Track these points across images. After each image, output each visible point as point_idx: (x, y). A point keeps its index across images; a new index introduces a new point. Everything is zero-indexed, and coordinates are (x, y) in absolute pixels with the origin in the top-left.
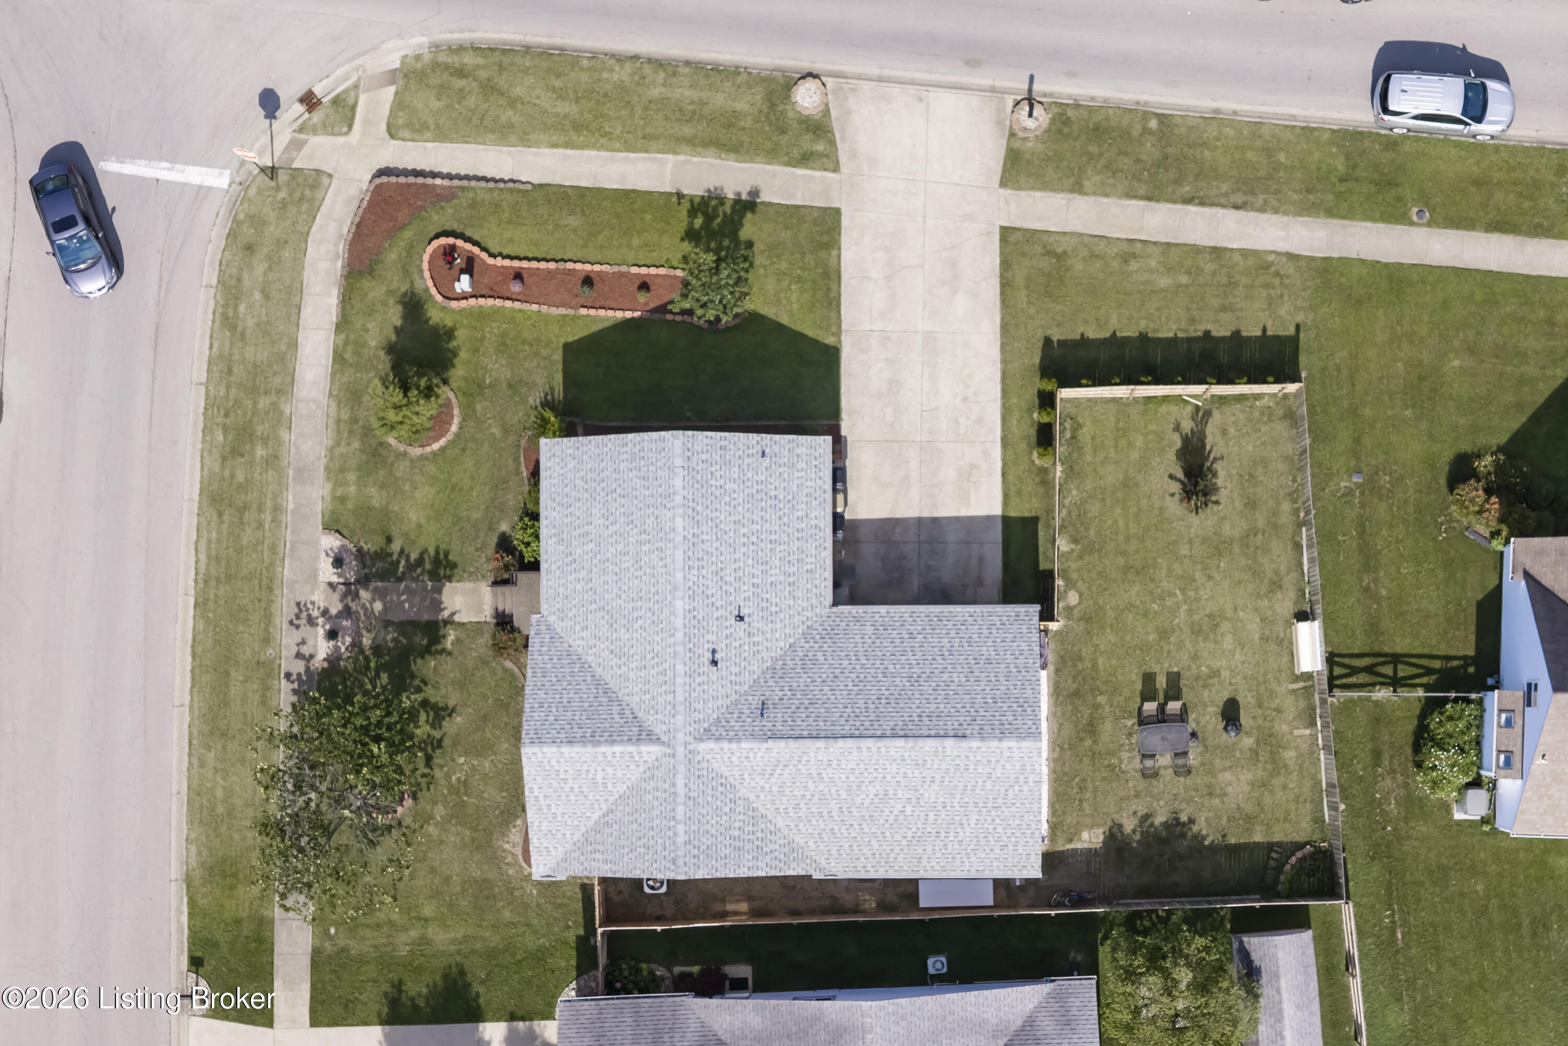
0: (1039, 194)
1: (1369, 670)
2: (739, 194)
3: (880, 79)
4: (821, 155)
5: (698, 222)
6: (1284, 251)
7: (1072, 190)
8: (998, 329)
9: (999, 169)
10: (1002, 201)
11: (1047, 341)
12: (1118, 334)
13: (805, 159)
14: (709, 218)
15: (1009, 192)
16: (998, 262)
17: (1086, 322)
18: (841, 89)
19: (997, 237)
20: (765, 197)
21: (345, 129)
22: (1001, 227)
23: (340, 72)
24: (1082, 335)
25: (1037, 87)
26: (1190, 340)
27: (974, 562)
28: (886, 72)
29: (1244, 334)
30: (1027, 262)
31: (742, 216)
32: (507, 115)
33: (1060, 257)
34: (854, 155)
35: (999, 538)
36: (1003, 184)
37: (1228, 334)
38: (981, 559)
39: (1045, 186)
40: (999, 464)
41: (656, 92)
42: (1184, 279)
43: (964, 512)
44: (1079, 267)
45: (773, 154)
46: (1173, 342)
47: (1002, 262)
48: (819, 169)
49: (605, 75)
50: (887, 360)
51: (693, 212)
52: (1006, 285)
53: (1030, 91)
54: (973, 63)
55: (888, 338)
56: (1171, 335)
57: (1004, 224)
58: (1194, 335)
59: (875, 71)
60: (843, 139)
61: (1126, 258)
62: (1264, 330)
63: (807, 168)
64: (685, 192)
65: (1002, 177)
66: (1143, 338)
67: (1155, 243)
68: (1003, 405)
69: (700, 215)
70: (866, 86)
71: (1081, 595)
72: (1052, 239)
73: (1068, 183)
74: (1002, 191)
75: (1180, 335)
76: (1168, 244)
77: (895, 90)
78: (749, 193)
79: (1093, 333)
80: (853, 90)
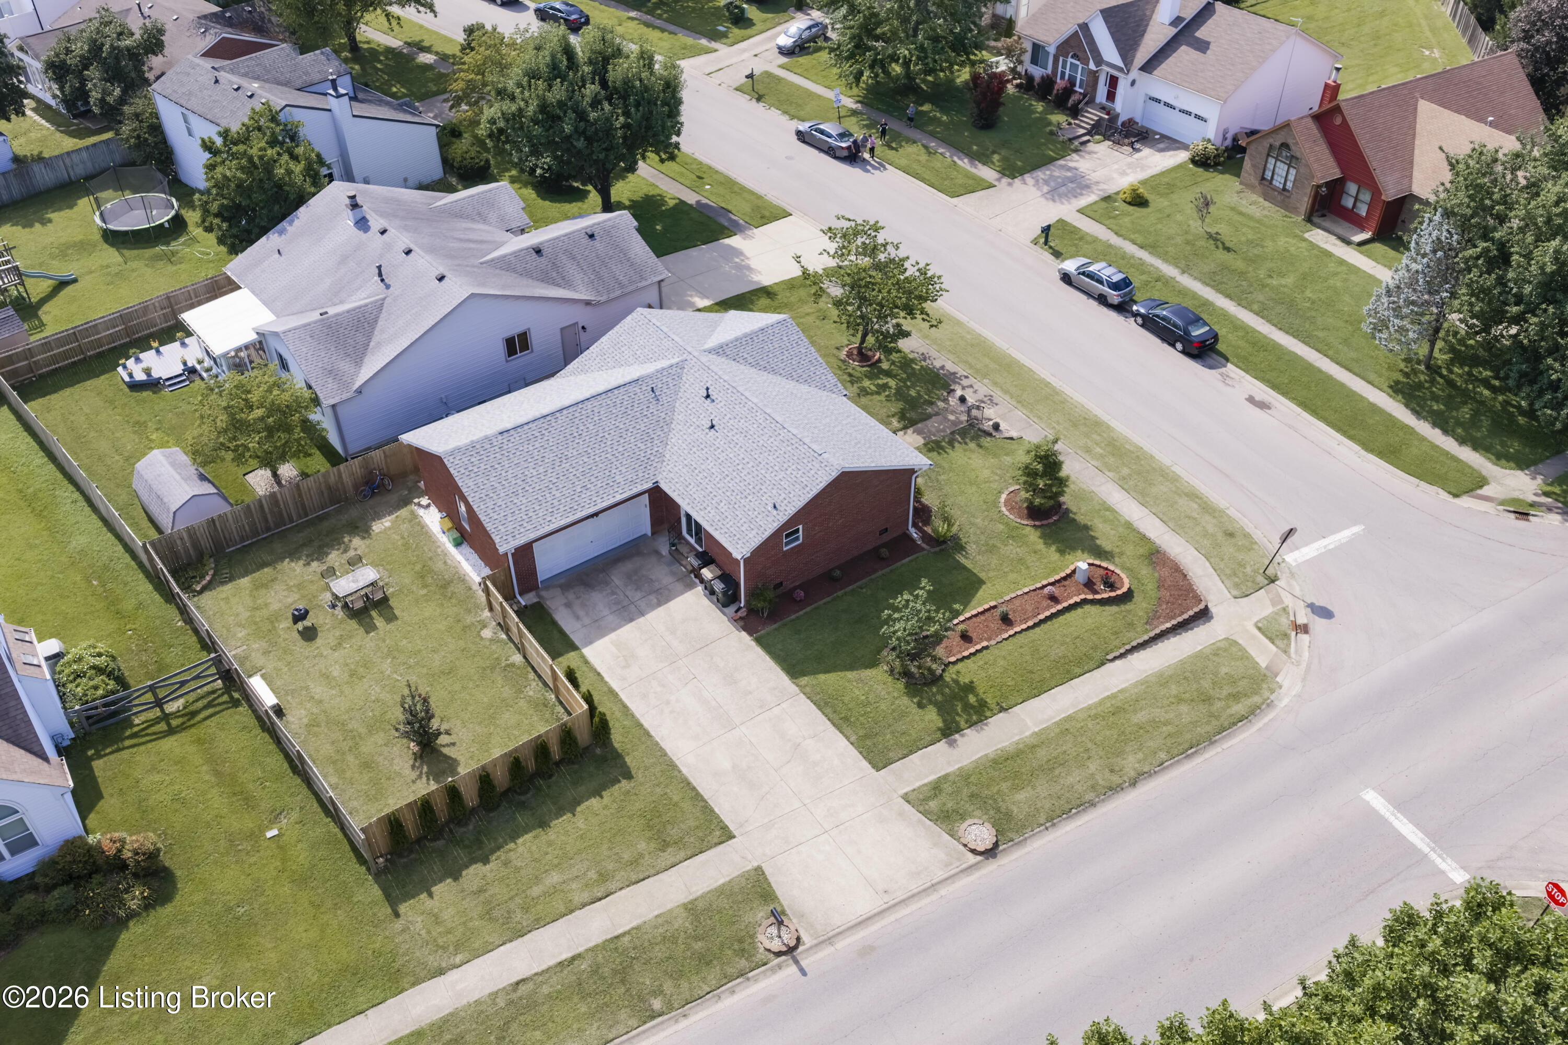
0: (721, 881)
1: (193, 714)
2: (963, 736)
3: (934, 887)
4: (926, 799)
5: (972, 699)
6: (450, 973)
7: (692, 902)
8: (678, 763)
9: (772, 880)
10: (750, 857)
11: (628, 776)
12: (569, 815)
13: (936, 787)
14: (967, 707)
15: (749, 867)
16: (716, 810)
17: (606, 807)
18: (958, 859)
19: (732, 827)
20: (942, 745)
21: (1260, 625)
22: (734, 837)
23: (1306, 654)
24: (602, 797)
25: (793, 969)
26: (499, 848)
27: (581, 613)
28: (934, 897)
29: (449, 881)
30: (692, 823)
31: (944, 721)
32: (1174, 689)
33: (664, 845)
34: (901, 814)
35: (572, 636)
36: (759, 870)
37: (464, 873)
38: (578, 618)
39: (720, 891)
40: (607, 678)
41: (1093, 767)
42: (536, 891)
43: (613, 636)
44: (642, 846)
45: (965, 776)
46: (514, 837)
47: (712, 811)
48: (919, 788)
49: (1140, 755)
50: (750, 693)
51: (983, 704)
52: (697, 797)
53: (797, 962)
54: (866, 950)
55: (761, 707)
56: (520, 841)
57: (734, 840)
58: (498, 853)
59: (943, 891)
60: (920, 821)
61: (604, 877)
62: (431, 895)
63: (930, 783)
64: (1001, 715)
65: (763, 873)
66: (543, 824)
67: (584, 905)
68: (633, 716)
69: (976, 704)
70: (940, 875)
71: (482, 638)
72: (682, 854)
73: (701, 905)
74: (756, 864)
75: (512, 845)
76: (572, 911)
77: (914, 887)
78: (955, 741)
79: (594, 802)
80: (947, 865)
